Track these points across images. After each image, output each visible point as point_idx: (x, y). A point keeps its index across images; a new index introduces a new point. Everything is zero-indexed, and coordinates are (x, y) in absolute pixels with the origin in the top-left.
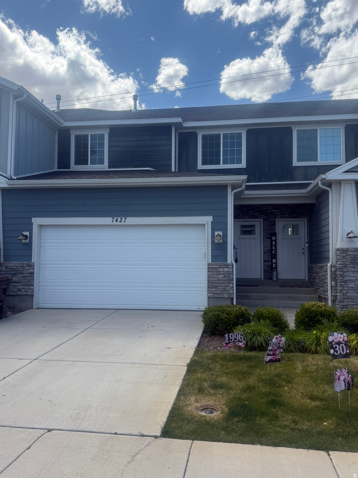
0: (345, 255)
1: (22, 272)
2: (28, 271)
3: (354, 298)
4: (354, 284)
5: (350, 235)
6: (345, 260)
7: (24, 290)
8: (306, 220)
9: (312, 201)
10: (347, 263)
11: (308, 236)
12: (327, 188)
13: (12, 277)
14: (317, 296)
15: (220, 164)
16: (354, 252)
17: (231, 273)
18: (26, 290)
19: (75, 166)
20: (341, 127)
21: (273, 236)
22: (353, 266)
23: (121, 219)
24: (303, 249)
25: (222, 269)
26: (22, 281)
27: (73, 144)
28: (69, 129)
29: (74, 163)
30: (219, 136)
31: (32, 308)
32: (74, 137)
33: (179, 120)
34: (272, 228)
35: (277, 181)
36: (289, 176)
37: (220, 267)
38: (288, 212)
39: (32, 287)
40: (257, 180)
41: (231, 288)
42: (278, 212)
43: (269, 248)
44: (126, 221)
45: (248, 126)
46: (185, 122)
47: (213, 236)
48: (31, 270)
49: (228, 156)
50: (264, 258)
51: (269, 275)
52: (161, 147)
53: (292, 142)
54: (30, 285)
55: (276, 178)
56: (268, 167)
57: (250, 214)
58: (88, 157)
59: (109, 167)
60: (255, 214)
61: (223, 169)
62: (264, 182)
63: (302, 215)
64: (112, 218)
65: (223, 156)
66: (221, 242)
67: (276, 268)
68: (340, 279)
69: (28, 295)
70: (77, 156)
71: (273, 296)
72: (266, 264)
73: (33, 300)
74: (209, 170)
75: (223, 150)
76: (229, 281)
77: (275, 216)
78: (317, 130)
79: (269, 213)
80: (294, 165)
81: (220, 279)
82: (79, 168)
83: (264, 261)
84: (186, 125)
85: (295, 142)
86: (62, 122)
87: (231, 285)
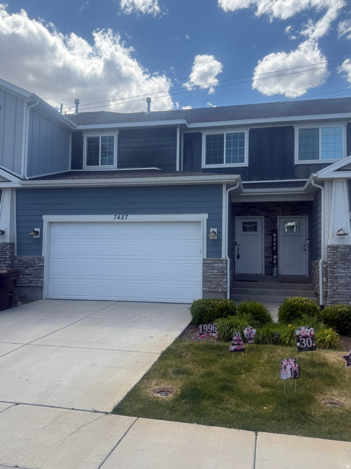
0: (335, 252)
1: (33, 265)
2: (38, 264)
3: (344, 294)
4: (344, 280)
5: (341, 233)
6: (335, 257)
7: (34, 282)
8: (307, 217)
9: (312, 199)
10: (337, 260)
11: (309, 233)
12: (320, 187)
13: (24, 270)
14: (314, 292)
15: (223, 163)
16: (345, 249)
17: (225, 268)
18: (36, 282)
19: (87, 166)
20: (343, 126)
21: (275, 233)
22: (343, 262)
23: (123, 216)
24: (304, 246)
25: (216, 265)
26: (33, 273)
27: (86, 146)
28: (82, 132)
29: (86, 164)
30: (222, 136)
31: (41, 299)
32: (87, 140)
33: (184, 122)
34: (273, 225)
35: (279, 179)
36: (291, 174)
37: (215, 263)
38: (290, 209)
39: (42, 280)
40: (259, 178)
41: (225, 283)
42: (280, 210)
43: (270, 244)
44: (127, 218)
45: (250, 126)
46: (190, 123)
47: (208, 233)
48: (41, 264)
49: (231, 155)
50: (265, 254)
51: (269, 271)
52: (167, 147)
53: (294, 141)
54: (40, 277)
55: (278, 176)
56: (269, 166)
57: (252, 211)
58: (99, 158)
59: (119, 167)
60: (257, 211)
61: (226, 168)
62: (266, 180)
63: (303, 213)
64: (115, 215)
65: (226, 156)
66: (216, 238)
67: (277, 264)
68: (330, 276)
69: (38, 286)
70: (89, 157)
71: (270, 291)
72: (267, 260)
73: (42, 291)
74: (212, 169)
75: (226, 149)
76: (223, 276)
77: (277, 213)
78: (318, 129)
79: (271, 211)
80: (295, 163)
81: (214, 274)
82: (91, 168)
83: (265, 257)
84: (190, 126)
85: (297, 141)
86: (75, 125)
87: (225, 280)
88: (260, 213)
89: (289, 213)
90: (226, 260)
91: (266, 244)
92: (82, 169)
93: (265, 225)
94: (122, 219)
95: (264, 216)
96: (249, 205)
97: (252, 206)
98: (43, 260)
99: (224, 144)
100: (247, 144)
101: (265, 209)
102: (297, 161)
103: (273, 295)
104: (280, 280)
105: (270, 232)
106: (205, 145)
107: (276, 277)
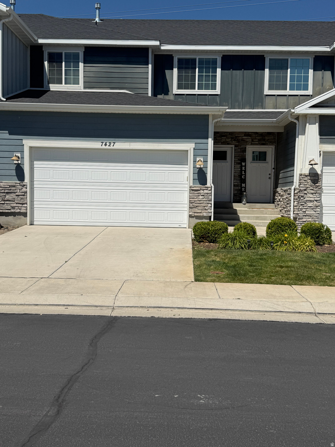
1: (15, 191)
2: (21, 190)
3: (312, 215)
5: (312, 163)
6: (306, 184)
7: (17, 208)
8: (273, 147)
10: (308, 186)
11: (275, 162)
12: (295, 121)
13: (5, 195)
14: (281, 216)
15: (195, 89)
16: (315, 177)
17: (209, 194)
20: (310, 58)
22: (313, 188)
24: (270, 174)
25: (202, 191)
26: (15, 199)
27: (47, 61)
28: (41, 46)
29: (48, 82)
30: (194, 60)
31: (26, 225)
32: (48, 55)
33: (157, 43)
34: (243, 154)
35: (249, 109)
36: (260, 104)
37: (201, 189)
38: (258, 139)
39: (25, 205)
40: (230, 106)
41: (210, 208)
42: (249, 139)
43: (239, 173)
44: (114, 145)
45: (223, 52)
46: (162, 45)
47: (195, 161)
48: (24, 190)
49: (203, 81)
50: (234, 182)
51: (238, 198)
52: (138, 69)
53: (264, 70)
54: (23, 203)
55: (248, 105)
56: (241, 94)
57: (223, 140)
58: (62, 76)
59: (85, 87)
60: (227, 140)
61: (198, 95)
62: (236, 109)
63: (270, 143)
64: (102, 142)
65: (198, 81)
66: (202, 166)
67: (245, 192)
68: (301, 200)
69: (22, 212)
70: (50, 75)
71: (242, 216)
72: (236, 188)
73: (27, 217)
74: (184, 95)
75: (198, 75)
76: (208, 202)
77: (246, 143)
78: (288, 60)
79: (241, 140)
80: (265, 93)
81: (200, 200)
82: (53, 87)
83: (234, 185)
84: (163, 48)
85: (267, 71)
86: (36, 38)
87: (210, 205)
88: (230, 142)
89: (257, 143)
90: (210, 187)
91: (235, 173)
92: (43, 87)
93: (234, 154)
94: (109, 146)
95: (234, 146)
96: (220, 134)
97: (223, 134)
98: (26, 186)
99: (196, 69)
100: (219, 71)
101: (235, 139)
102: (267, 91)
103: (245, 219)
104: (249, 207)
105: (239, 162)
106: (176, 68)
107: (245, 204)
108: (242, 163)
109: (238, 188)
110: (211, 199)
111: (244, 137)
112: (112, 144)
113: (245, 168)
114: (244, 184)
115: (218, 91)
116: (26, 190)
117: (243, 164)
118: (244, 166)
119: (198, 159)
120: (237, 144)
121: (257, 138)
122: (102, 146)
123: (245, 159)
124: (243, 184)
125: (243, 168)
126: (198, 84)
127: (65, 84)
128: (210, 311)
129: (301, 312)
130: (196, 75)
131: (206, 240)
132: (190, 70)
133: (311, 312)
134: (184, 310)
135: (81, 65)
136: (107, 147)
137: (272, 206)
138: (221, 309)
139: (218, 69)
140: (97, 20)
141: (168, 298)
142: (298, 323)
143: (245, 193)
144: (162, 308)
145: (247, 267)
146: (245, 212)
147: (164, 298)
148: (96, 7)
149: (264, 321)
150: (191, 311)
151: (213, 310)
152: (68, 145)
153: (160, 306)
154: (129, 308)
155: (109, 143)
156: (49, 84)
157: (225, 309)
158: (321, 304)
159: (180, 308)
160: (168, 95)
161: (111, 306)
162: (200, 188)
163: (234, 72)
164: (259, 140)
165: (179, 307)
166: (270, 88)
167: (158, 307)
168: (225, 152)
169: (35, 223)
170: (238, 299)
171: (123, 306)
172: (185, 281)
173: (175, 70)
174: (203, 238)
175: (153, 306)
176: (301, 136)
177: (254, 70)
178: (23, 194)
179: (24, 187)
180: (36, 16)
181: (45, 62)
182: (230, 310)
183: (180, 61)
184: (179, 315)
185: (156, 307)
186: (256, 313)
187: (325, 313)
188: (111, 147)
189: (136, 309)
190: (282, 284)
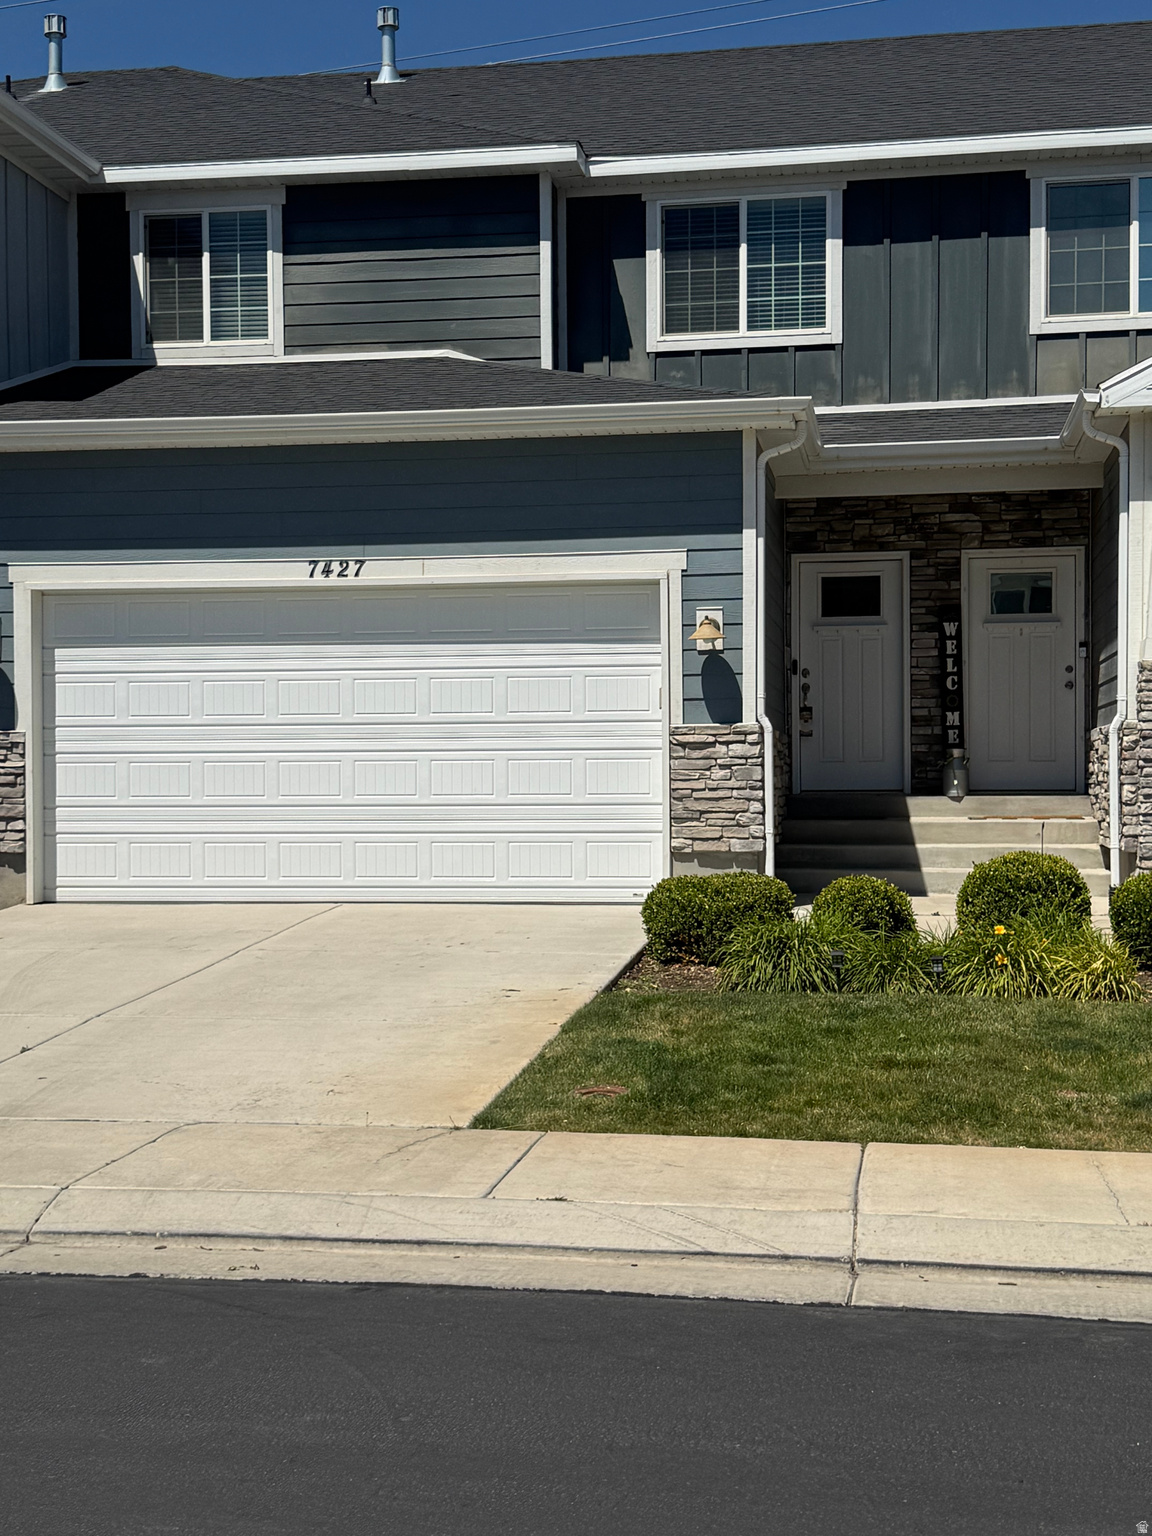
2: (1, 765)
8: (1080, 551)
9: (1095, 482)
12: (1112, 441)
15: (735, 328)
17: (754, 760)
19: (151, 345)
21: (950, 621)
23: (345, 565)
24: (1072, 670)
25: (722, 749)
27: (141, 254)
28: (120, 192)
29: (147, 333)
30: (732, 211)
31: (21, 903)
32: (145, 227)
33: (568, 153)
34: (947, 587)
35: (969, 397)
36: (1015, 373)
37: (716, 741)
38: (1011, 521)
39: (19, 825)
40: (886, 391)
41: (756, 818)
42: (970, 523)
43: (932, 668)
44: (361, 573)
45: (848, 172)
46: (593, 159)
47: (688, 626)
48: (14, 762)
49: (770, 296)
50: (912, 708)
51: (931, 775)
52: (499, 262)
53: (1028, 234)
54: (9, 814)
55: (962, 382)
56: (930, 342)
57: (860, 533)
58: (201, 307)
59: (289, 348)
60: (880, 532)
61: (752, 351)
62: (913, 400)
63: (1063, 535)
64: (311, 562)
65: (748, 297)
66: (719, 645)
67: (961, 745)
68: (1146, 776)
69: (6, 853)
70: (156, 306)
71: (931, 852)
72: (921, 732)
73: (25, 871)
74: (691, 353)
75: (749, 270)
76: (747, 793)
77: (959, 538)
78: (1127, 183)
79: (936, 529)
80: (1034, 329)
81: (714, 784)
82: (169, 353)
83: (913, 719)
84: (596, 171)
85: (1038, 237)
86: (95, 166)
87: (756, 806)
88: (892, 539)
89: (1007, 537)
90: (757, 729)
91: (917, 667)
92: (129, 356)
93: (911, 590)
94: (339, 575)
95: (908, 552)
96: (845, 506)
97: (859, 509)
98: (21, 746)
99: (738, 246)
100: (834, 248)
101: (913, 524)
102: (1040, 320)
103: (941, 864)
104: (976, 810)
105: (932, 619)
106: (658, 250)
107: (958, 799)
108: (946, 624)
109: (930, 732)
110: (762, 781)
111: (950, 517)
112: (353, 567)
113: (959, 647)
114: (957, 714)
115: (831, 331)
116: (21, 764)
117: (950, 628)
118: (951, 638)
119: (700, 616)
120: (921, 544)
121: (1004, 517)
122: (312, 575)
123: (958, 608)
124: (949, 714)
125: (950, 646)
126: (750, 305)
127: (214, 337)
128: (415, 1252)
129: (791, 1254)
130: (738, 271)
131: (692, 954)
132: (715, 251)
133: (834, 1256)
134: (309, 1246)
135: (274, 260)
136: (334, 580)
137: (1075, 803)
138: (457, 1244)
139: (829, 242)
140: (385, 77)
141: (265, 1195)
142: (732, 1300)
143: (956, 752)
144: (219, 1239)
145: (738, 1067)
146: (948, 833)
147: (251, 1195)
148: (380, 23)
149: (590, 1292)
150: (336, 1251)
151: (425, 1247)
152: (180, 577)
153: (211, 1230)
154: (87, 1239)
155: (341, 564)
156: (150, 341)
157: (476, 1241)
158: (895, 1223)
159: (291, 1238)
160: (627, 358)
161: (16, 1232)
162: (714, 735)
163: (900, 249)
164: (1016, 526)
165: (290, 1232)
166: (1055, 306)
167: (201, 1235)
168: (874, 583)
169: (61, 894)
170: (556, 1199)
171: (67, 1230)
172: (426, 1125)
173: (654, 259)
174: (679, 944)
175: (185, 1229)
176: (1141, 503)
177: (984, 235)
178: (11, 778)
179: (15, 750)
180: (147, 76)
181: (135, 257)
182: (494, 1249)
183: (674, 219)
184: (256, 1268)
185: (196, 1235)
186: (602, 1261)
187: (894, 1259)
188: (350, 580)
189: (115, 1242)
190: (829, 1138)
